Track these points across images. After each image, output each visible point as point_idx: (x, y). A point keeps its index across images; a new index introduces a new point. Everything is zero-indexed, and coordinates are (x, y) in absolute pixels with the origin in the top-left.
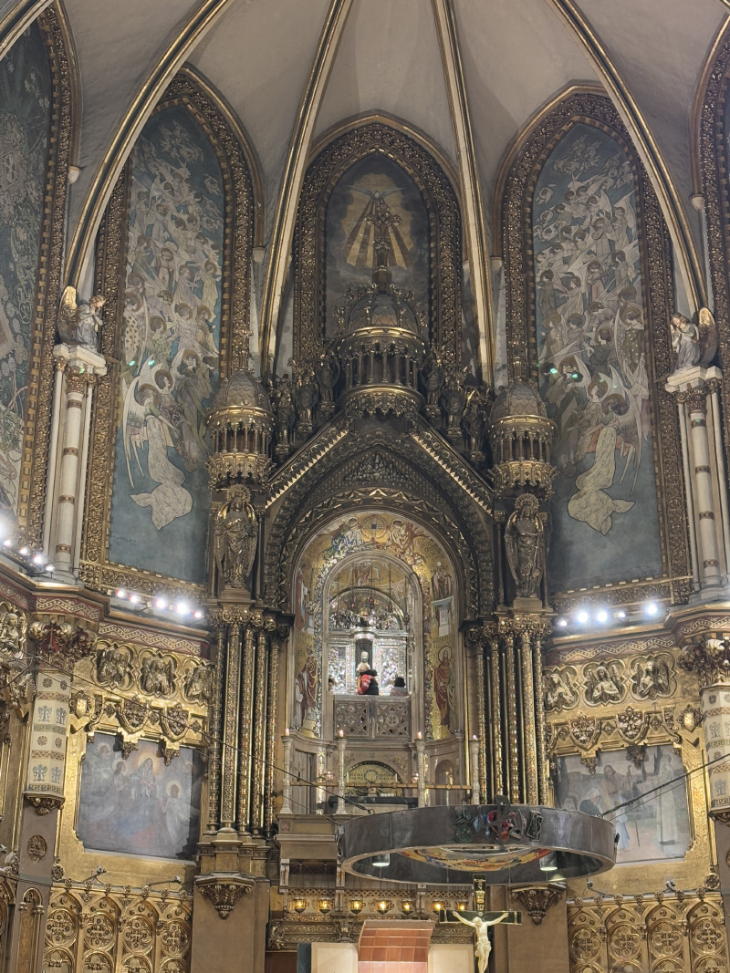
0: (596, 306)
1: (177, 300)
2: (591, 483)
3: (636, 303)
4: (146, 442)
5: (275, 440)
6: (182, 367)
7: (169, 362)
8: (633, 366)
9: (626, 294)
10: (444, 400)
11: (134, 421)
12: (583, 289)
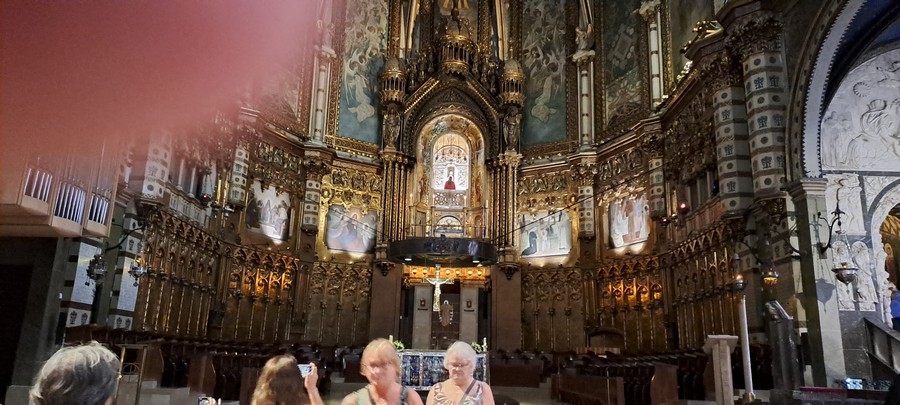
0: (547, 24)
1: (369, 25)
2: (541, 102)
3: (563, 23)
4: (355, 86)
5: (408, 84)
6: (371, 54)
7: (365, 51)
8: (560, 51)
9: (559, 19)
10: (481, 66)
11: (349, 77)
12: (542, 16)
